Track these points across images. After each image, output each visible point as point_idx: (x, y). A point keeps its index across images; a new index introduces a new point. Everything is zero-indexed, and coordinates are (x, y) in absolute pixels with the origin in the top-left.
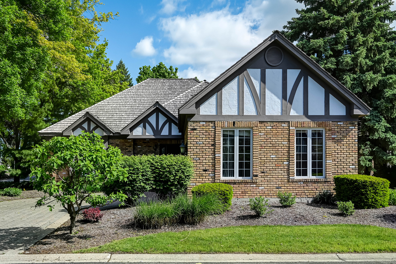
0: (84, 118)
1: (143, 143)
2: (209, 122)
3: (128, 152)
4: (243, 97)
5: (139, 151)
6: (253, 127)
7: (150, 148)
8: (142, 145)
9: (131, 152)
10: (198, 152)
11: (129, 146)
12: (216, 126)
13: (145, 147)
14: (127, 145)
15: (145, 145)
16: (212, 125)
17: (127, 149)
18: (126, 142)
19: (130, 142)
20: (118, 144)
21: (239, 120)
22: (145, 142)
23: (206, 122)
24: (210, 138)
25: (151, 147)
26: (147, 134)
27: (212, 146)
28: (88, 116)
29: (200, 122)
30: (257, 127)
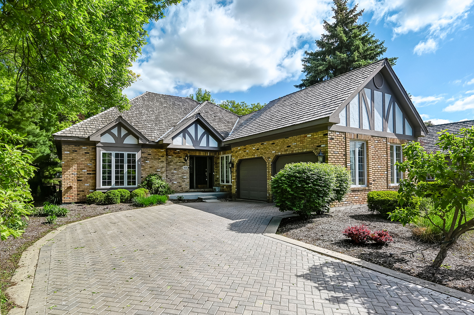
0: (115, 122)
1: (174, 153)
2: (342, 132)
3: (161, 162)
4: (362, 113)
5: (169, 161)
6: (368, 140)
7: (181, 159)
8: (173, 155)
9: (163, 162)
10: (335, 161)
11: (162, 156)
12: (347, 137)
13: (176, 157)
14: (159, 155)
15: (176, 156)
16: (343, 136)
17: (160, 159)
18: (159, 152)
19: (163, 151)
20: (150, 153)
21: (360, 133)
22: (176, 153)
23: (339, 132)
24: (343, 148)
25: (181, 157)
26: (187, 144)
27: (344, 156)
28: (120, 121)
29: (336, 132)
30: (370, 140)
